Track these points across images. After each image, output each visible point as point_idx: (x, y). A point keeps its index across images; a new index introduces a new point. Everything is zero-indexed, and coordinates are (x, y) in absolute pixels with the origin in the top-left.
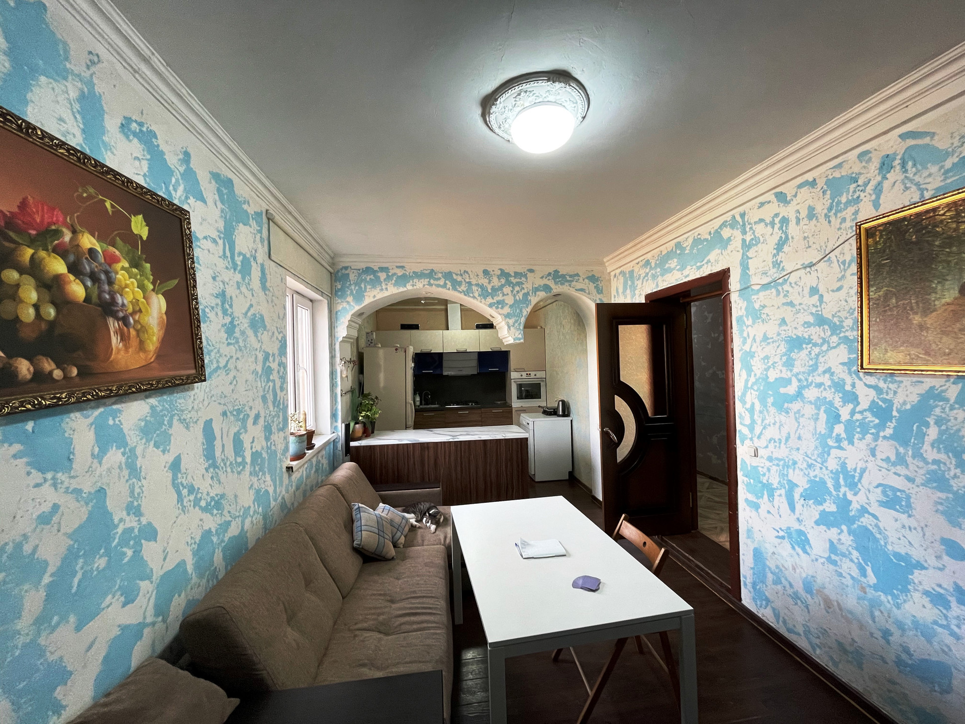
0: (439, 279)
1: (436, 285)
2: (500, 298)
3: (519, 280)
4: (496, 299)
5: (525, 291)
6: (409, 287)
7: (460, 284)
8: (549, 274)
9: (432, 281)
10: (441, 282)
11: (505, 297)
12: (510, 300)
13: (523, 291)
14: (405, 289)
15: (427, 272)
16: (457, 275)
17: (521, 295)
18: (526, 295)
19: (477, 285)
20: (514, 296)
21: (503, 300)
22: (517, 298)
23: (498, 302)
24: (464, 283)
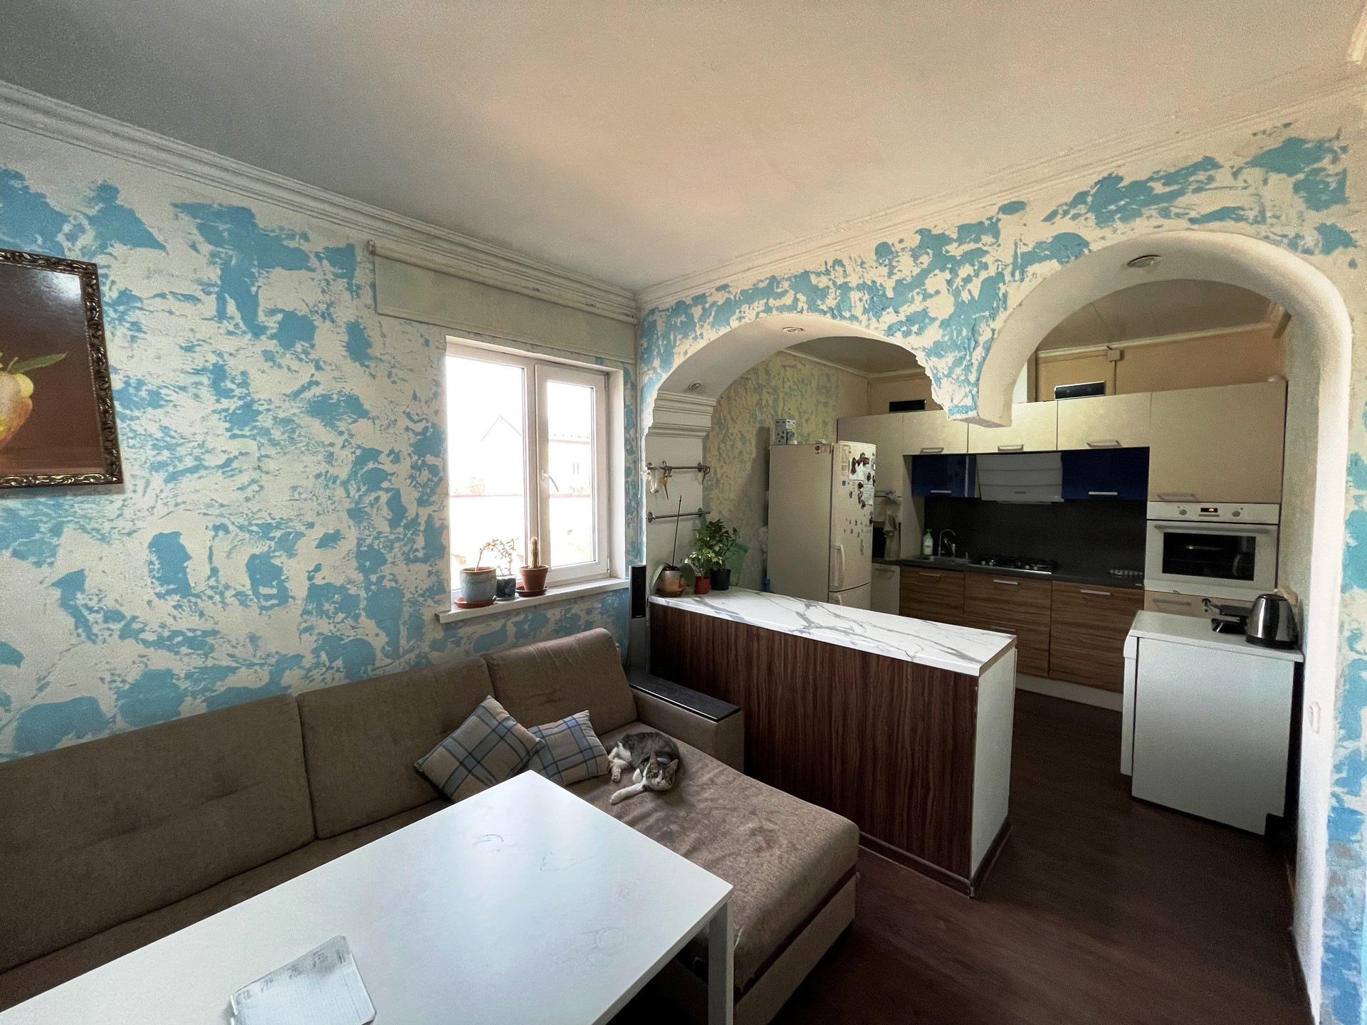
0: (785, 293)
1: (777, 309)
2: (917, 306)
3: (972, 246)
4: (906, 310)
5: (992, 272)
6: (734, 323)
7: (823, 293)
8: (1080, 198)
9: (772, 302)
10: (788, 300)
11: (929, 302)
12: (942, 307)
13: (984, 275)
14: (728, 329)
15: (762, 285)
16: (818, 274)
17: (975, 287)
18: (991, 285)
19: (861, 287)
20: (957, 293)
21: (925, 313)
22: (965, 296)
23: (910, 320)
24: (832, 290)
